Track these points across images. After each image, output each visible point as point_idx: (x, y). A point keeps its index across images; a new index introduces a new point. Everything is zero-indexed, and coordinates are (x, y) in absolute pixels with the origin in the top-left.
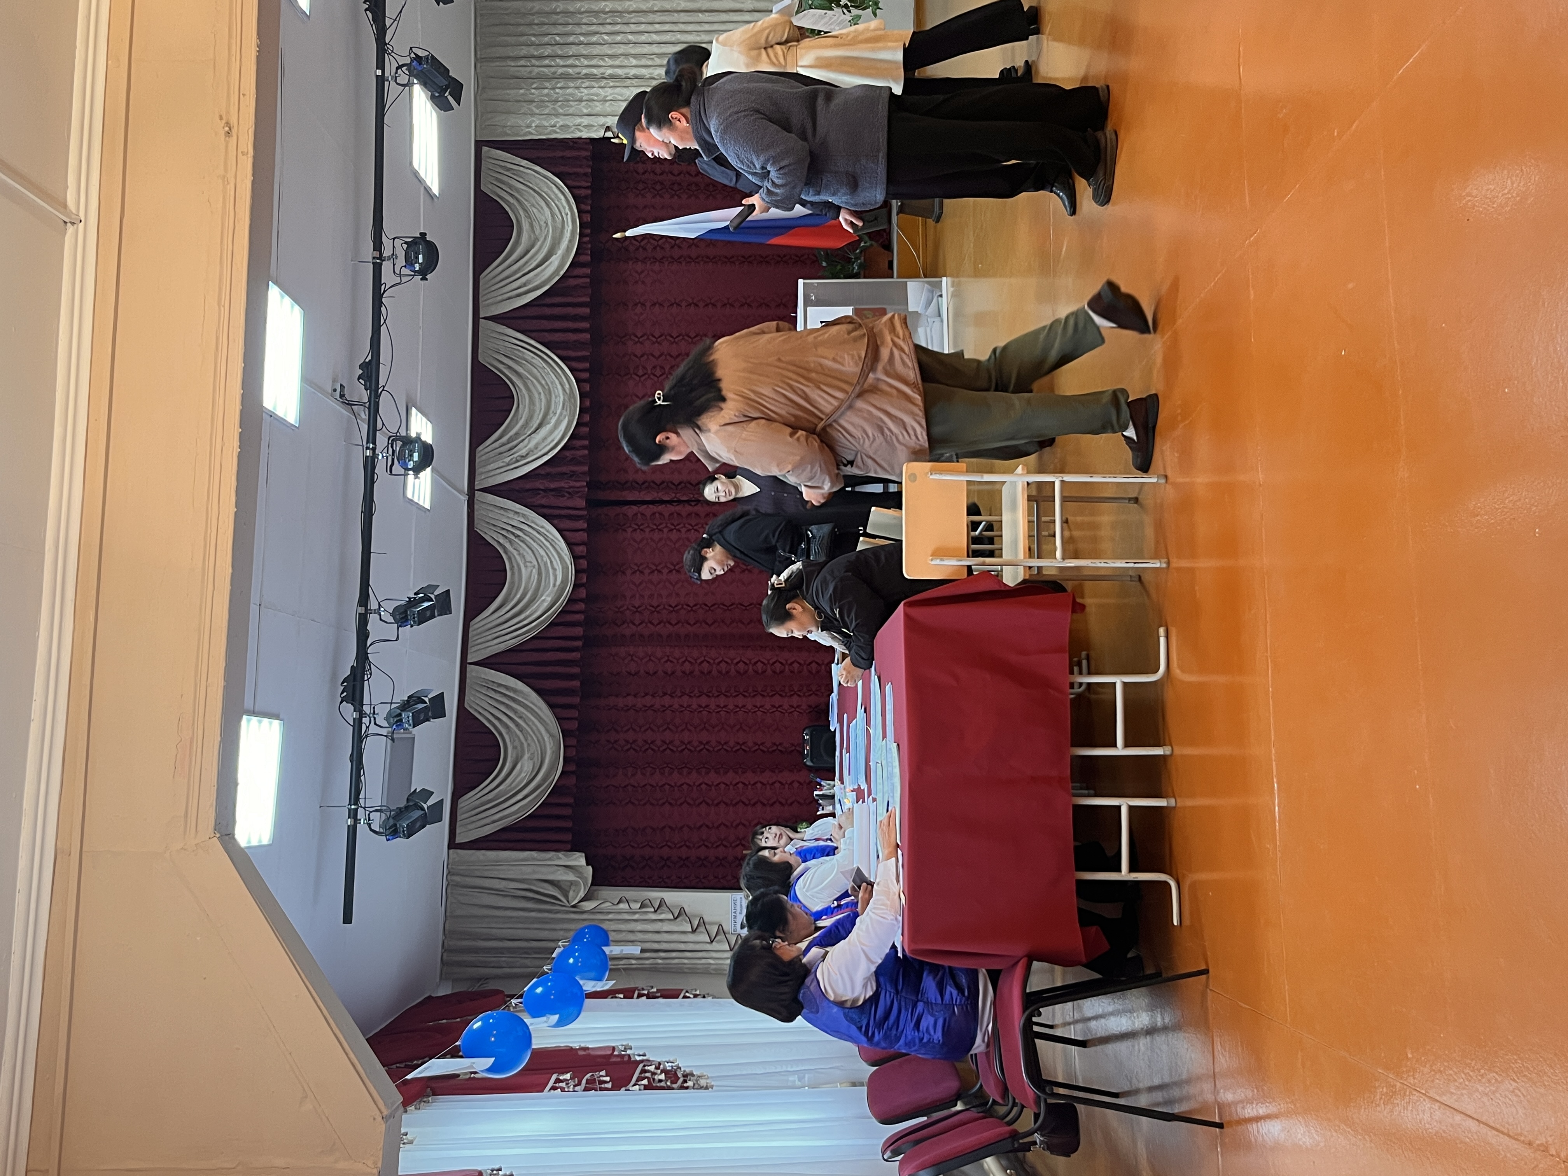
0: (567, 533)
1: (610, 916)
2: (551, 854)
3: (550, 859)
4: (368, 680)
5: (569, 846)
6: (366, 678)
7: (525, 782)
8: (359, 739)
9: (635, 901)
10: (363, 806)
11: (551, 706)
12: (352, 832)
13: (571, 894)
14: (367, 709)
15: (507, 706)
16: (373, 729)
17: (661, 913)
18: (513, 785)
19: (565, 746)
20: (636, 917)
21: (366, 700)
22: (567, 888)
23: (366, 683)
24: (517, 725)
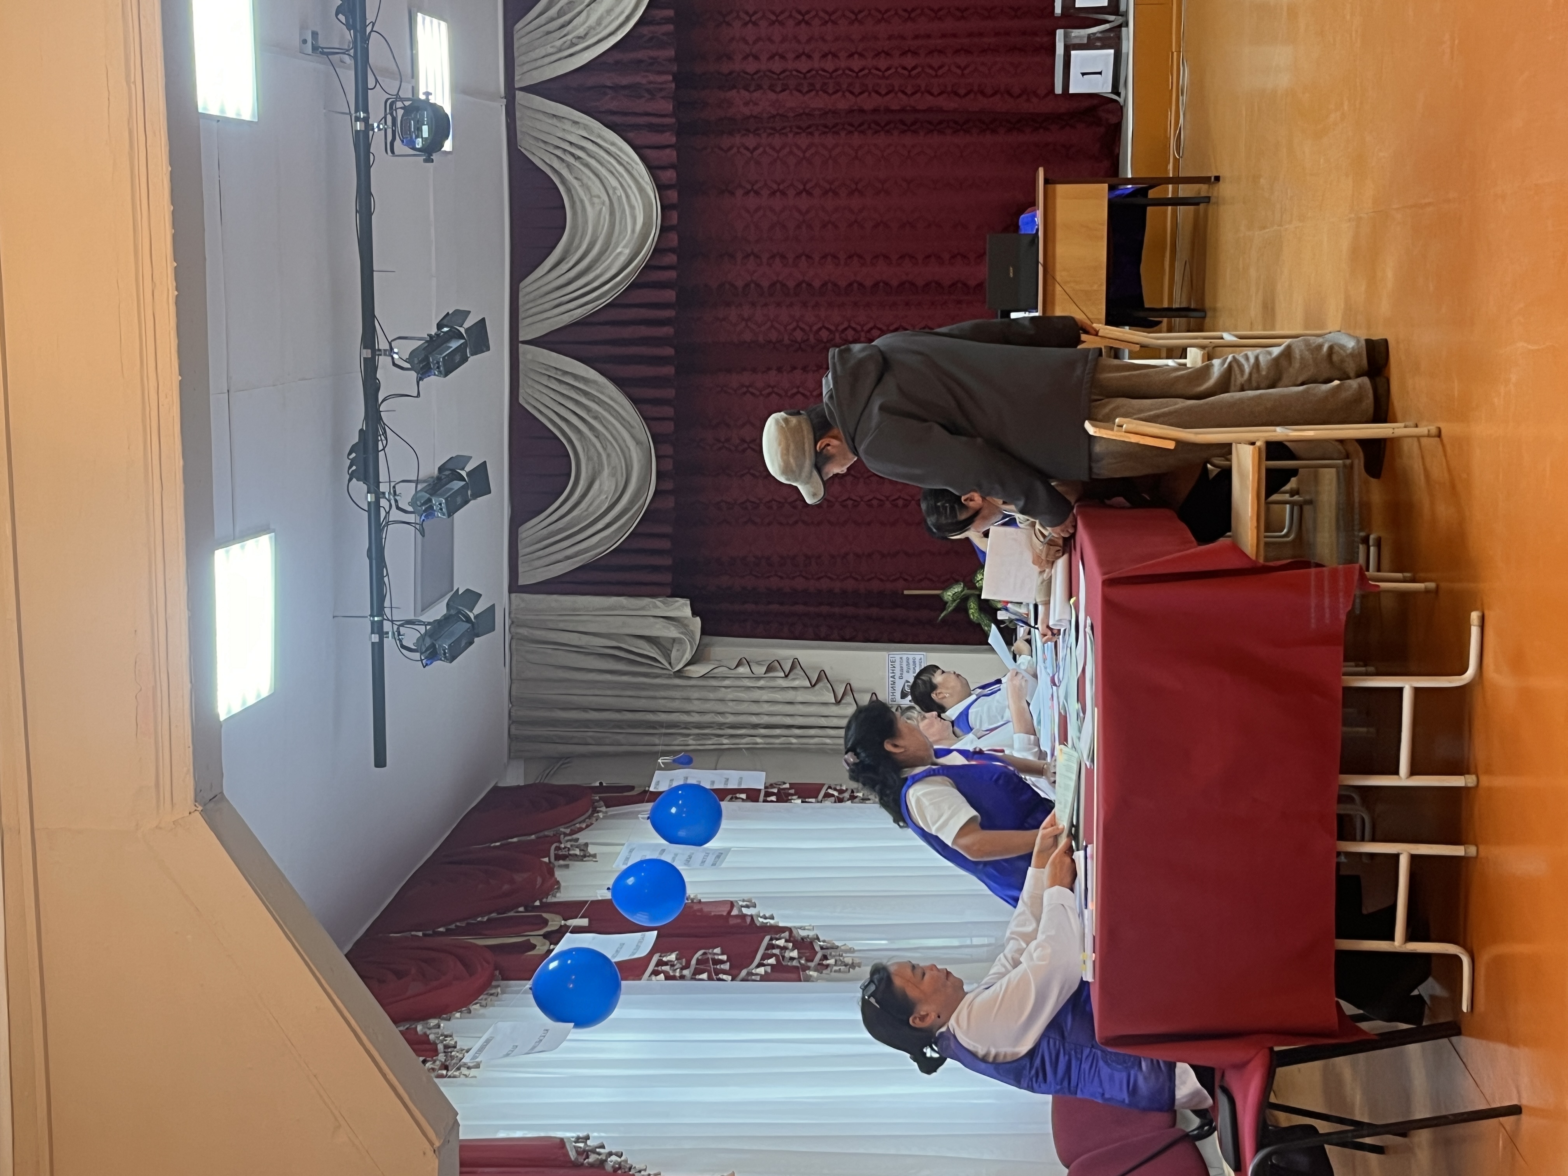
0: (648, 152)
1: (727, 683)
2: (647, 601)
3: (643, 608)
4: (384, 449)
5: (669, 591)
6: (381, 447)
7: (606, 505)
8: (377, 528)
9: (759, 663)
10: (390, 618)
11: (636, 401)
12: (378, 651)
13: (674, 654)
14: (384, 488)
15: (577, 402)
16: (395, 515)
17: (794, 679)
18: (591, 509)
19: (657, 457)
20: (762, 683)
21: (383, 476)
22: (668, 646)
23: (381, 454)
24: (591, 428)
